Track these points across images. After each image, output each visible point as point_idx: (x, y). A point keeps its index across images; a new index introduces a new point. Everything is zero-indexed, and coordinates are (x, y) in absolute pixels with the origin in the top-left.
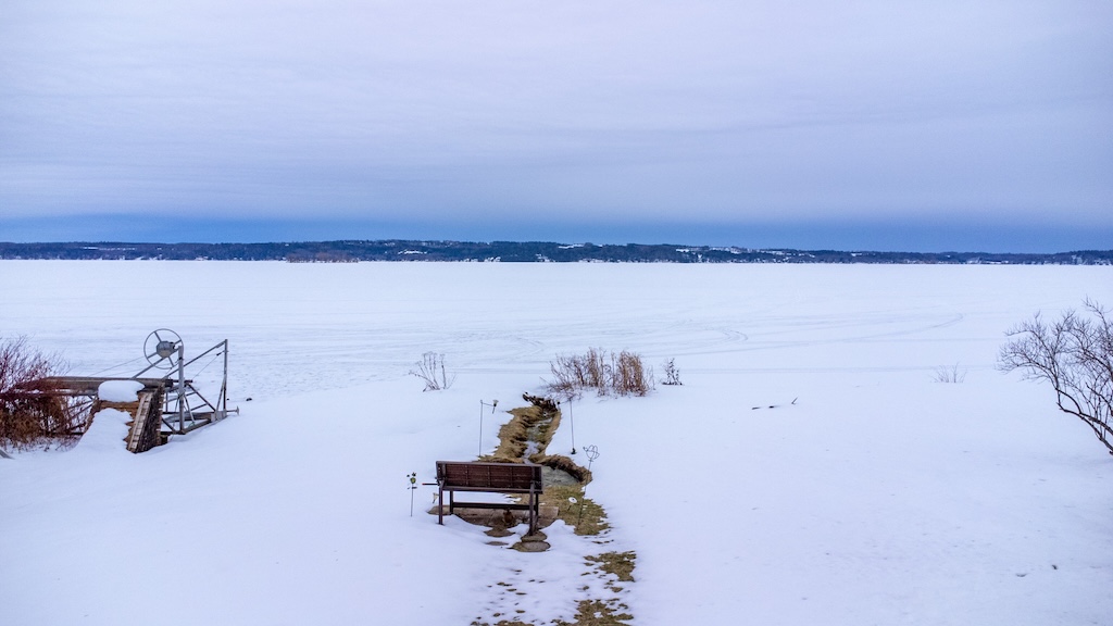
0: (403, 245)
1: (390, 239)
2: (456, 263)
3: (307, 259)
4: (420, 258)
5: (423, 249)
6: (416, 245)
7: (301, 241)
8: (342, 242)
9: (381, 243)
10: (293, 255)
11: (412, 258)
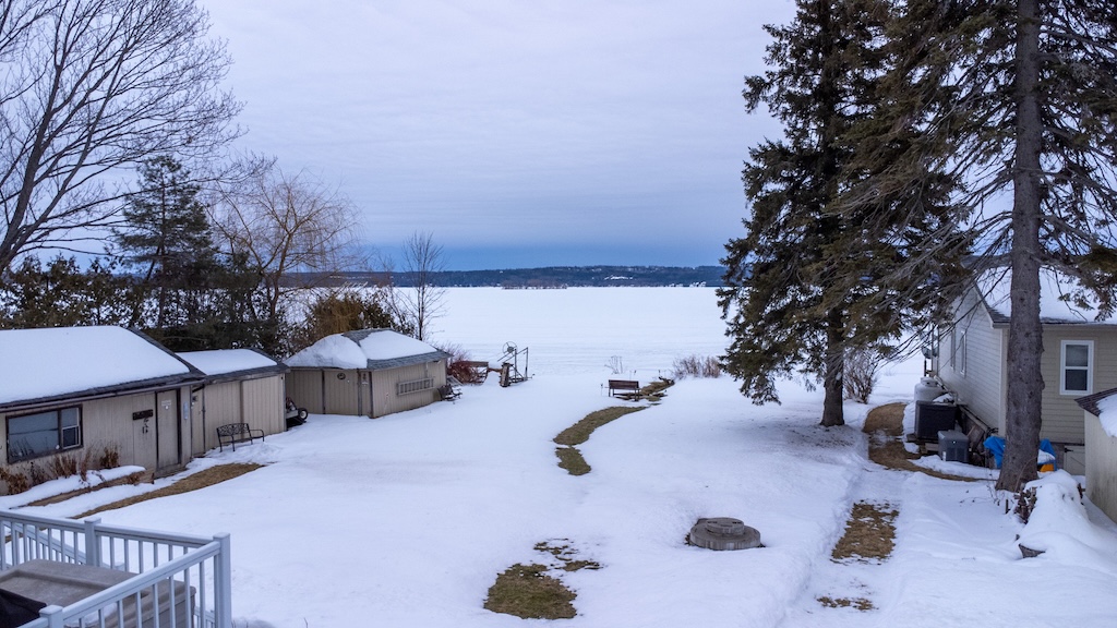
0: (609, 270)
1: (597, 264)
2: (661, 288)
3: (520, 286)
4: (626, 283)
5: (629, 274)
6: (622, 271)
7: (514, 268)
8: (551, 268)
9: (588, 268)
10: (506, 281)
11: (618, 283)
